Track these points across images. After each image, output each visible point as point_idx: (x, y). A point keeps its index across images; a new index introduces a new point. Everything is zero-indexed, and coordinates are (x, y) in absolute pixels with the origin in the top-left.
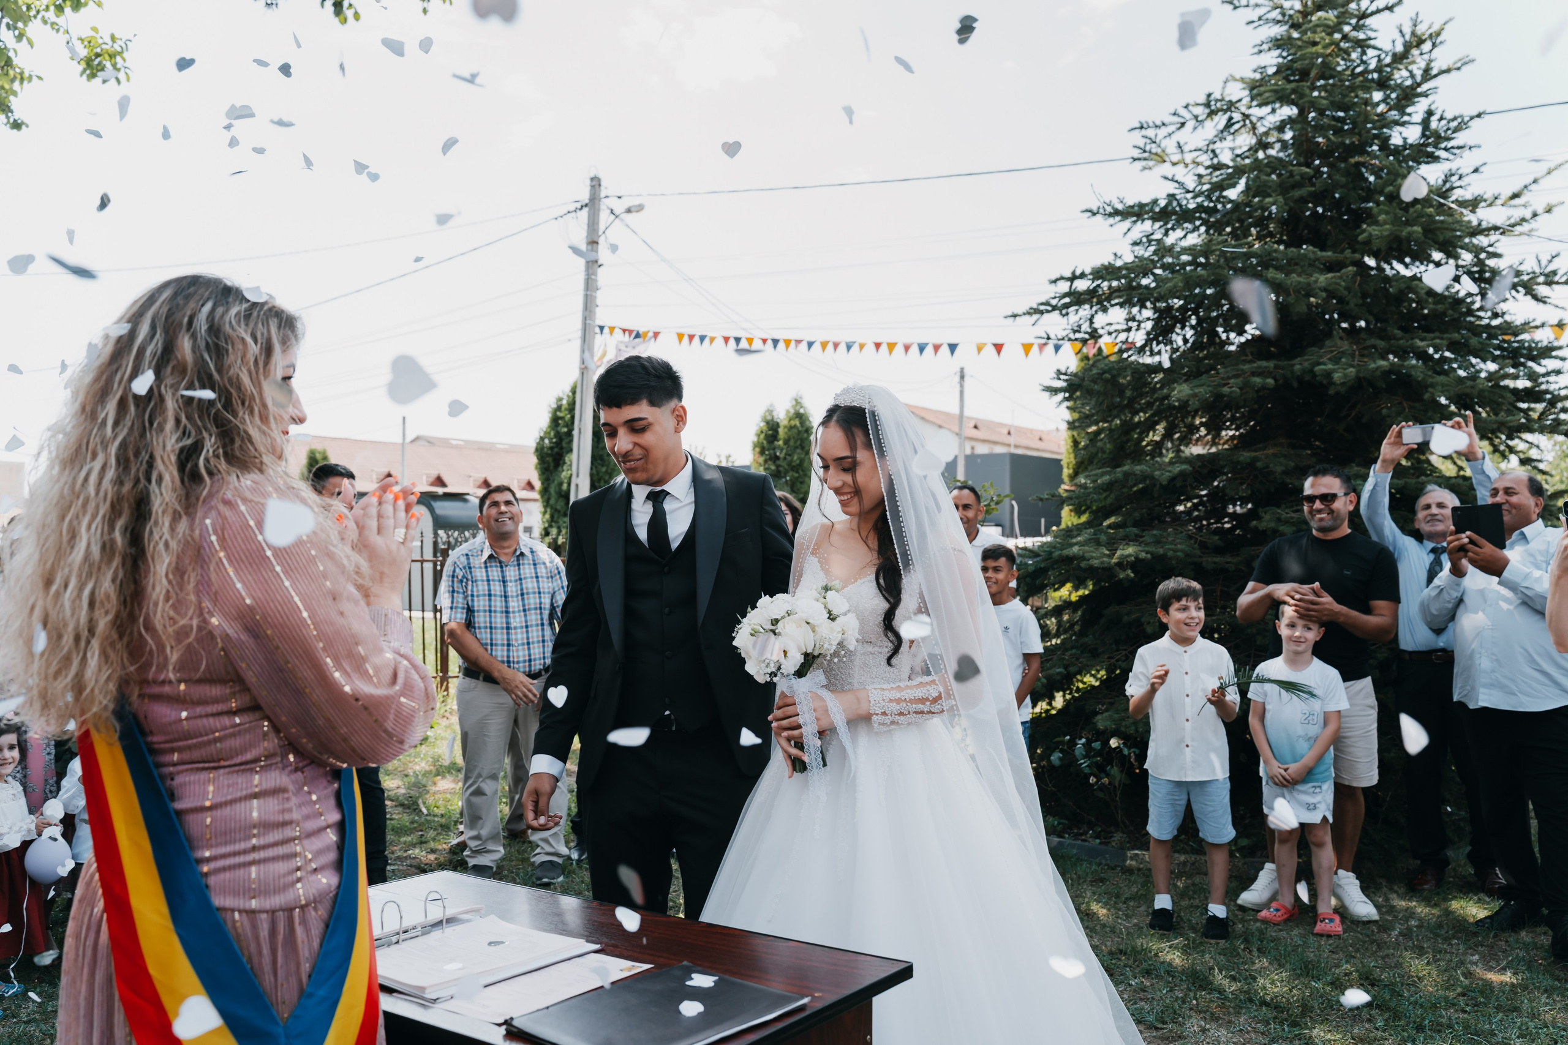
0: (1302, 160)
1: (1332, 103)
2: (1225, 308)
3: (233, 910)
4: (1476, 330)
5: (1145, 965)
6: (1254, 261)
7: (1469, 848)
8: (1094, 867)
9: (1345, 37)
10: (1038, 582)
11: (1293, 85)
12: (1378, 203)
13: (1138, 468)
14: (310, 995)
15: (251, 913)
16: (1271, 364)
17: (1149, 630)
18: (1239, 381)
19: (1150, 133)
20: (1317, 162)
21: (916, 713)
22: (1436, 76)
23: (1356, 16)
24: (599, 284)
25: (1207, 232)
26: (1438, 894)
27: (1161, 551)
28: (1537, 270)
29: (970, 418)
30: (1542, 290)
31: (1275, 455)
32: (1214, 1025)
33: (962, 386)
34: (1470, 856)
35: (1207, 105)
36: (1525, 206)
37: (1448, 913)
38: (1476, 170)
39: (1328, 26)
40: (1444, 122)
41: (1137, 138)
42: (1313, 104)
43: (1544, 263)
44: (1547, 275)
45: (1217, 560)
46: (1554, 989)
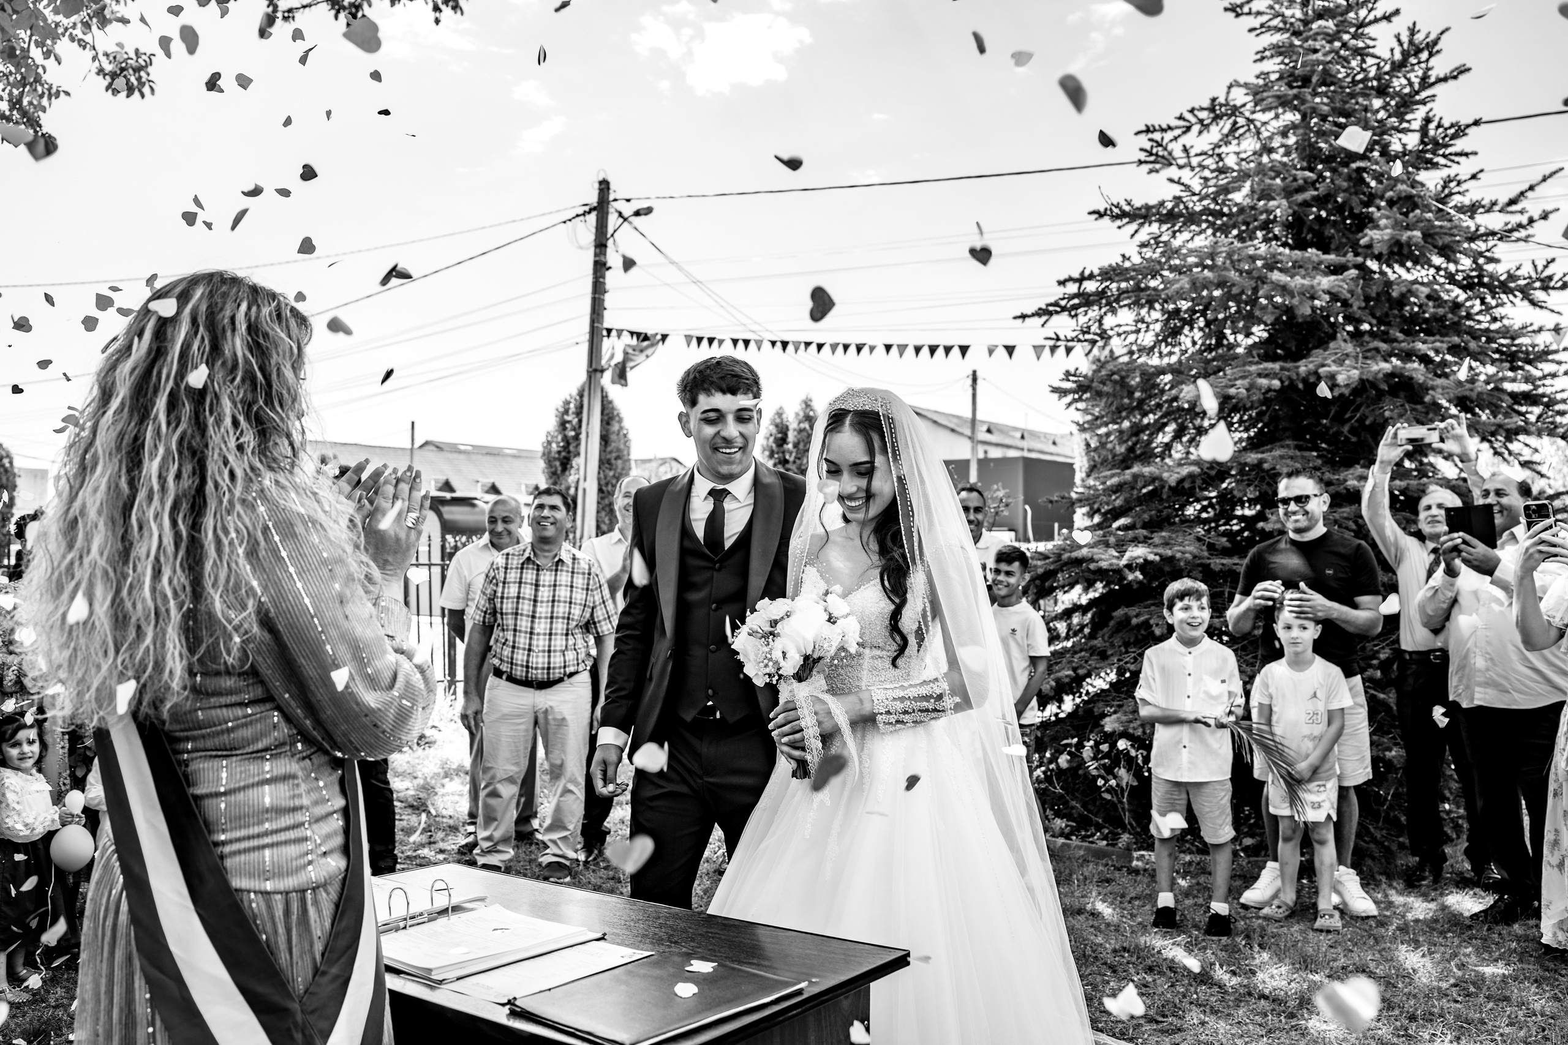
0: (1305, 164)
1: (1333, 109)
2: (1233, 310)
3: (249, 891)
4: (1474, 335)
5: (1149, 962)
6: (1259, 263)
7: (1466, 844)
8: (1101, 868)
9: (1344, 45)
10: (1047, 584)
11: (1295, 91)
12: (1379, 208)
13: (1147, 470)
14: (324, 973)
15: (266, 894)
16: (1276, 366)
17: (1158, 632)
18: (1246, 382)
19: (1157, 136)
20: (1320, 167)
21: (921, 711)
22: (1433, 84)
23: (1354, 25)
24: (608, 287)
25: (1214, 235)
26: (1435, 890)
27: (1169, 553)
28: (1534, 275)
29: (983, 422)
30: (1539, 295)
31: (1282, 457)
32: (1213, 1018)
33: (974, 389)
34: (1467, 852)
35: (1212, 109)
36: (1521, 212)
37: (1444, 908)
38: (1474, 177)
39: (1328, 34)
40: (1441, 130)
41: (1144, 141)
42: (1314, 110)
43: (1540, 268)
44: (1542, 280)
45: (1224, 561)
46: (1545, 979)
